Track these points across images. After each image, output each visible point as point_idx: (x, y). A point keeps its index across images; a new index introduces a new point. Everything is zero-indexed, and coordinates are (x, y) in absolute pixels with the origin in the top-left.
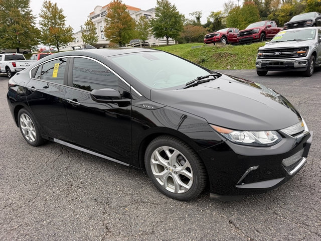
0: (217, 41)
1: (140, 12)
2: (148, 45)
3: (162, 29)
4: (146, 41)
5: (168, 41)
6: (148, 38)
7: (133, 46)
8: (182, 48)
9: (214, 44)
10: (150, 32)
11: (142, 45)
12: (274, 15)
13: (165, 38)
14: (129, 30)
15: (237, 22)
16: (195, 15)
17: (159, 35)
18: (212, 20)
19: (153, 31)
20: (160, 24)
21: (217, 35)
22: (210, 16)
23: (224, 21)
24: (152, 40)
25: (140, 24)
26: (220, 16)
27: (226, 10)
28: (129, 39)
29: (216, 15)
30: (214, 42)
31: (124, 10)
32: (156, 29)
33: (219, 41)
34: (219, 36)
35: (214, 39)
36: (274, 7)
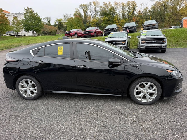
0: (73, 36)
1: (11, 14)
2: (20, 35)
3: (30, 26)
4: (19, 33)
5: (34, 34)
6: (20, 31)
7: (9, 35)
8: (47, 38)
9: (71, 37)
10: (21, 28)
11: (16, 35)
12: (89, 24)
13: (32, 32)
14: (6, 25)
15: (73, 25)
16: (46, 20)
17: (27, 30)
18: (57, 23)
19: (24, 27)
20: (28, 23)
21: (72, 32)
22: (56, 21)
23: (64, 24)
24: (23, 32)
25: (13, 22)
26: (62, 21)
27: (65, 19)
28: (6, 31)
29: (59, 21)
30: (71, 36)
31: (1, 12)
32: (25, 26)
33: (74, 35)
34: (73, 33)
35: (71, 34)
36: (89, 20)
